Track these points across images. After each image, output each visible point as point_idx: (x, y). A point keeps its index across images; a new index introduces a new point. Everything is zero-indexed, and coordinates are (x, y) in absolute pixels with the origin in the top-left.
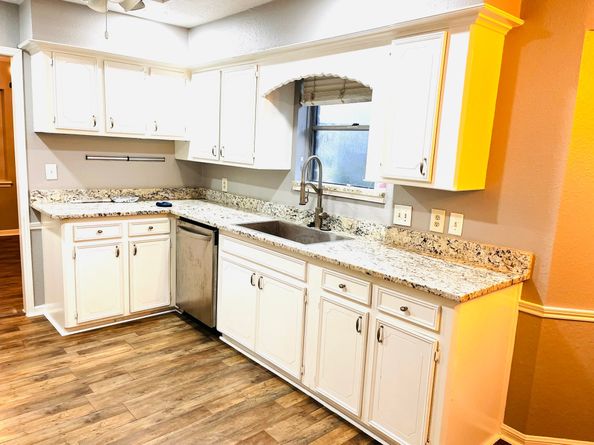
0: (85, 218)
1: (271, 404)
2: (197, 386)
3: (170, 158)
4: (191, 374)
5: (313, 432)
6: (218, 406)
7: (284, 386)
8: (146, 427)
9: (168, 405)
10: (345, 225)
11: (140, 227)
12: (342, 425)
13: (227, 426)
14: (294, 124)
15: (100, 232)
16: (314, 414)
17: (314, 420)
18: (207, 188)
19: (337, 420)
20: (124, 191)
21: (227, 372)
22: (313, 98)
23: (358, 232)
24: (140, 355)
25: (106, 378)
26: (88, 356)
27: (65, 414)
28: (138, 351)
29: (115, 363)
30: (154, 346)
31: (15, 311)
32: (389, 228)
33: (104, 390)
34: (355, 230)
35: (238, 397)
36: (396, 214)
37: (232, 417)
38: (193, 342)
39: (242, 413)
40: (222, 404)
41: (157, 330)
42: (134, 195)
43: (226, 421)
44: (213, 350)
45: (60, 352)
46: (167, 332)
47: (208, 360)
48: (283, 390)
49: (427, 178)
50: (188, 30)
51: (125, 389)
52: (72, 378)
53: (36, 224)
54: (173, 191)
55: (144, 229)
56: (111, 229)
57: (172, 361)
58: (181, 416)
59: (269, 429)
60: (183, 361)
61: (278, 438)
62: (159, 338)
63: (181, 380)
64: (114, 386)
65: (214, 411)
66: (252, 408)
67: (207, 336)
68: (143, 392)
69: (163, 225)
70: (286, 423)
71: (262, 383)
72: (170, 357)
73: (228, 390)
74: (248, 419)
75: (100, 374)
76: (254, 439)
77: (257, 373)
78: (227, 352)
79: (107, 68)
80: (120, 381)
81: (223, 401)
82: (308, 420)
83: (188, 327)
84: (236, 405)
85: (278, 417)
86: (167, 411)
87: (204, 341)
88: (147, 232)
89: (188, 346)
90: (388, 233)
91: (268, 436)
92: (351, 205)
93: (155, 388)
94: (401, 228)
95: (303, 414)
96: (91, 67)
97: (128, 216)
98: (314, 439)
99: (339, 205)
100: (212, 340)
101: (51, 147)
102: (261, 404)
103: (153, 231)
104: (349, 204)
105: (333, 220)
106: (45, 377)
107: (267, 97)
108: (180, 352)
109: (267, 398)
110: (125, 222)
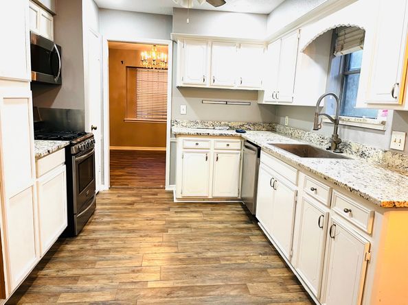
0: (189, 135)
1: (264, 270)
2: (223, 246)
3: (254, 103)
4: (225, 238)
5: (281, 297)
6: (228, 260)
7: (281, 263)
8: (180, 257)
9: (199, 250)
10: (354, 149)
11: (221, 143)
12: (307, 301)
13: (224, 273)
14: (328, 71)
15: (197, 144)
16: (290, 287)
17: (288, 290)
18: (277, 123)
19: (305, 297)
20: (223, 123)
21: (248, 243)
22: (342, 49)
23: (363, 155)
24: (205, 221)
25: (179, 227)
26: (179, 215)
27: (148, 239)
28: (205, 218)
29: (188, 222)
30: (216, 218)
31: (162, 186)
32: (385, 151)
33: (173, 233)
34: (361, 153)
35: (244, 259)
36: (393, 140)
37: (232, 269)
38: (240, 222)
39: (239, 269)
40: (231, 260)
41: (223, 210)
42: (228, 125)
43: (226, 270)
44: (249, 229)
45: (168, 210)
46: (227, 212)
47: (241, 234)
48: (278, 265)
49: (398, 101)
50: (268, 15)
51: (183, 236)
52: (164, 222)
53: (174, 139)
54: (254, 125)
55: (223, 145)
56: (204, 143)
57: (220, 229)
58: (203, 258)
59: (250, 284)
60: (226, 230)
61: (251, 291)
62: (221, 214)
63: (216, 240)
64: (180, 232)
65: (223, 262)
66: (247, 269)
67: (251, 220)
68: (191, 240)
69: (236, 144)
70: (265, 285)
71: (266, 257)
72: (220, 226)
73: (241, 253)
74: (241, 274)
75: (178, 225)
76: (235, 286)
77: (267, 250)
78: (257, 232)
79: (214, 46)
80: (184, 231)
81: (233, 258)
82: (283, 289)
83: (244, 212)
84: (239, 264)
85: (261, 279)
86: (197, 253)
87: (246, 222)
88: (225, 147)
89: (235, 223)
90: (384, 156)
91: (247, 288)
92: (361, 133)
93: (200, 239)
94: (394, 152)
95: (281, 284)
96: (205, 47)
97: (214, 136)
98: (277, 302)
99: (352, 133)
100: (252, 223)
101: (184, 95)
102: (256, 268)
103: (229, 148)
104: (360, 132)
105: (346, 145)
106: (152, 219)
107: (304, 51)
108: (228, 225)
109: (263, 266)
110: (212, 140)
